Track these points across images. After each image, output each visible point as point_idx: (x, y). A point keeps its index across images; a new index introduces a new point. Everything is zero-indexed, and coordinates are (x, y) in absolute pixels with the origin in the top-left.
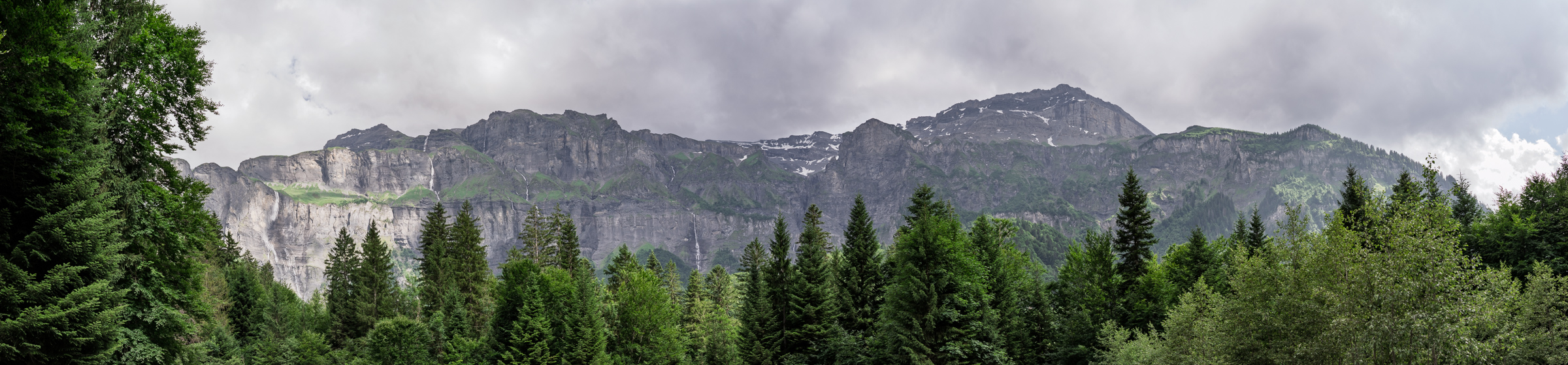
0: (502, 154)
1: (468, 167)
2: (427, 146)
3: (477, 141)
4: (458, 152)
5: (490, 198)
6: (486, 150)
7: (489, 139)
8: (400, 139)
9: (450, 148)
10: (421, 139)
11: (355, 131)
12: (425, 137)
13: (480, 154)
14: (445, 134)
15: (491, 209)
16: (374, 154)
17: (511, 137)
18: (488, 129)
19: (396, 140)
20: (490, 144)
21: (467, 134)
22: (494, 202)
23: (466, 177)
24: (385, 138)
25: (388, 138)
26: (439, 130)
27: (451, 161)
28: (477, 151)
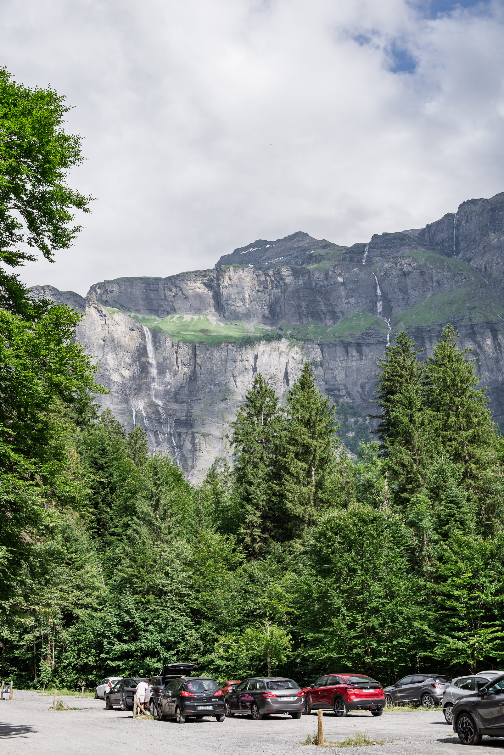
0: (482, 256)
1: (432, 280)
2: (368, 256)
3: (442, 243)
4: (414, 260)
5: (470, 319)
6: (458, 254)
7: (460, 238)
8: (327, 250)
9: (402, 257)
10: (358, 249)
11: (260, 243)
12: (365, 245)
13: (449, 260)
14: (394, 239)
15: (473, 335)
16: (290, 272)
17: (494, 230)
18: (459, 225)
19: (322, 252)
20: (462, 245)
21: (427, 235)
22: (477, 325)
23: (429, 295)
24: (305, 250)
25: (310, 249)
26: (385, 234)
27: (405, 274)
28: (443, 257)
